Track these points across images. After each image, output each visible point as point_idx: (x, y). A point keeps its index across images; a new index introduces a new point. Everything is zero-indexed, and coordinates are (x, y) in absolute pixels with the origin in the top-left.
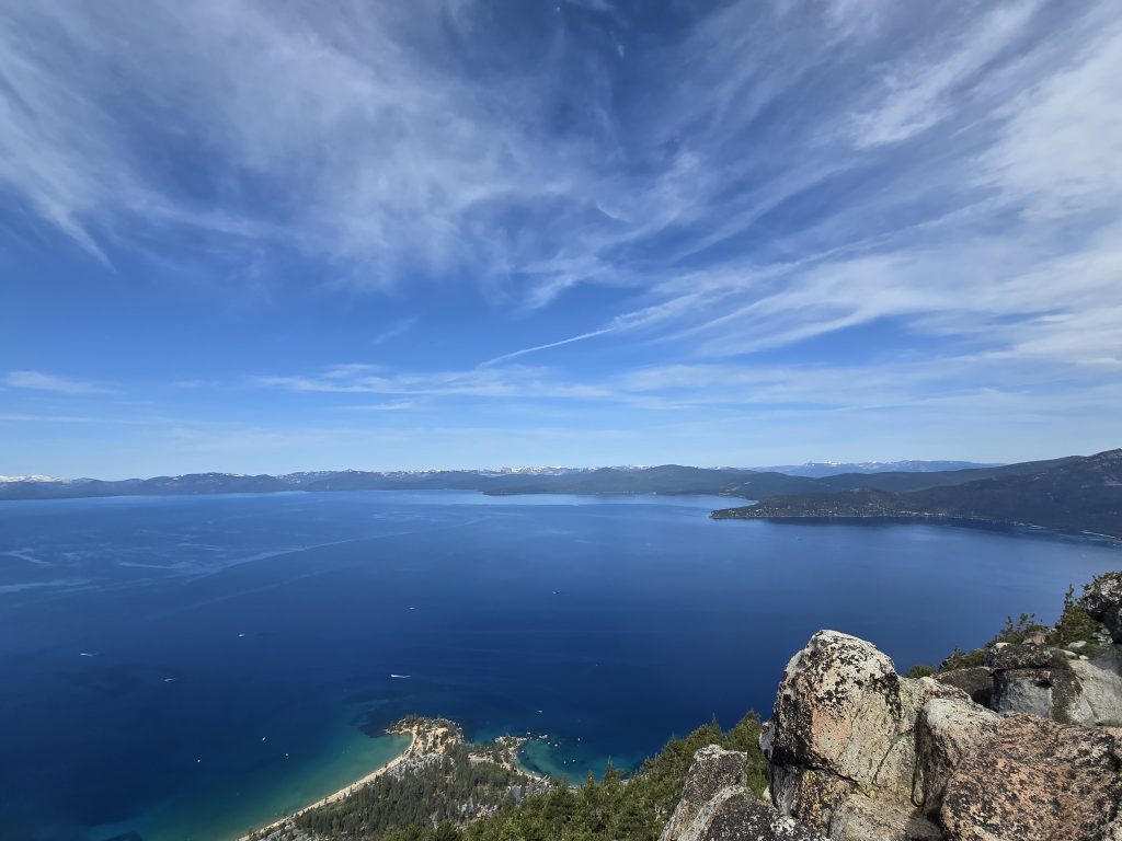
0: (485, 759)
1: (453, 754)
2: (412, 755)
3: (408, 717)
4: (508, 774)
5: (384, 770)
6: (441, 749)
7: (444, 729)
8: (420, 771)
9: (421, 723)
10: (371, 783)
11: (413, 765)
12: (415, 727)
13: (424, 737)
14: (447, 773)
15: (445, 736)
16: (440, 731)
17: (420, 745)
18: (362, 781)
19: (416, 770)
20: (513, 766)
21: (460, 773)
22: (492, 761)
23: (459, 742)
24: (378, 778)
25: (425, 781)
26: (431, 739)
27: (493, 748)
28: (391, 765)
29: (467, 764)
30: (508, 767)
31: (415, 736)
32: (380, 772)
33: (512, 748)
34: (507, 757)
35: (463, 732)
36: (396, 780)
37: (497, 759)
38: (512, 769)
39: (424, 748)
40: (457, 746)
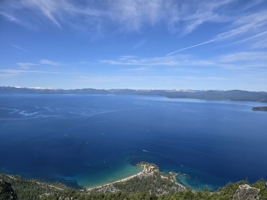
0: (166, 177)
1: (156, 174)
2: (144, 173)
3: (143, 162)
4: (173, 183)
5: (136, 175)
6: (152, 172)
7: (154, 167)
8: (146, 177)
9: (147, 164)
10: (133, 178)
11: (144, 176)
12: (145, 165)
13: (148, 168)
14: (154, 179)
15: (154, 169)
16: (152, 167)
17: (146, 170)
18: (130, 177)
19: (145, 177)
20: (174, 181)
21: (158, 180)
22: (168, 179)
23: (158, 171)
24: (134, 177)
25: (148, 180)
26: (149, 169)
27: (168, 175)
28: (138, 174)
29: (160, 178)
30: (173, 181)
31: (145, 167)
32: (135, 176)
33: (174, 176)
34: (172, 178)
35: (159, 169)
36: (139, 179)
37: (169, 178)
38: (174, 182)
39: (148, 171)
40: (157, 172)
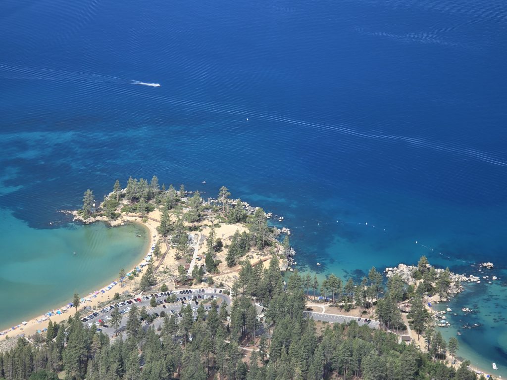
0: (354, 315)
1: (265, 293)
2: (148, 283)
3: (133, 183)
4: (420, 362)
5: (72, 311)
6: (229, 277)
7: (240, 228)
8: (171, 326)
9: (173, 205)
10: (38, 339)
11: (150, 310)
12: (156, 214)
13: (181, 241)
14: (245, 338)
15: (241, 245)
16: (227, 231)
17: (170, 261)
18: (14, 333)
19: (159, 322)
20: (436, 343)
21: (282, 344)
22: (375, 323)
23: (282, 266)
24: (54, 329)
25: (184, 350)
26: (200, 249)
27: (379, 292)
28: (89, 301)
29: (303, 324)
30: (421, 344)
31: (155, 236)
32: (62, 314)
33: (436, 298)
34: (419, 321)
36: (104, 340)
37: (388, 320)
38: (433, 351)
39: (183, 271)
40: (275, 275)
